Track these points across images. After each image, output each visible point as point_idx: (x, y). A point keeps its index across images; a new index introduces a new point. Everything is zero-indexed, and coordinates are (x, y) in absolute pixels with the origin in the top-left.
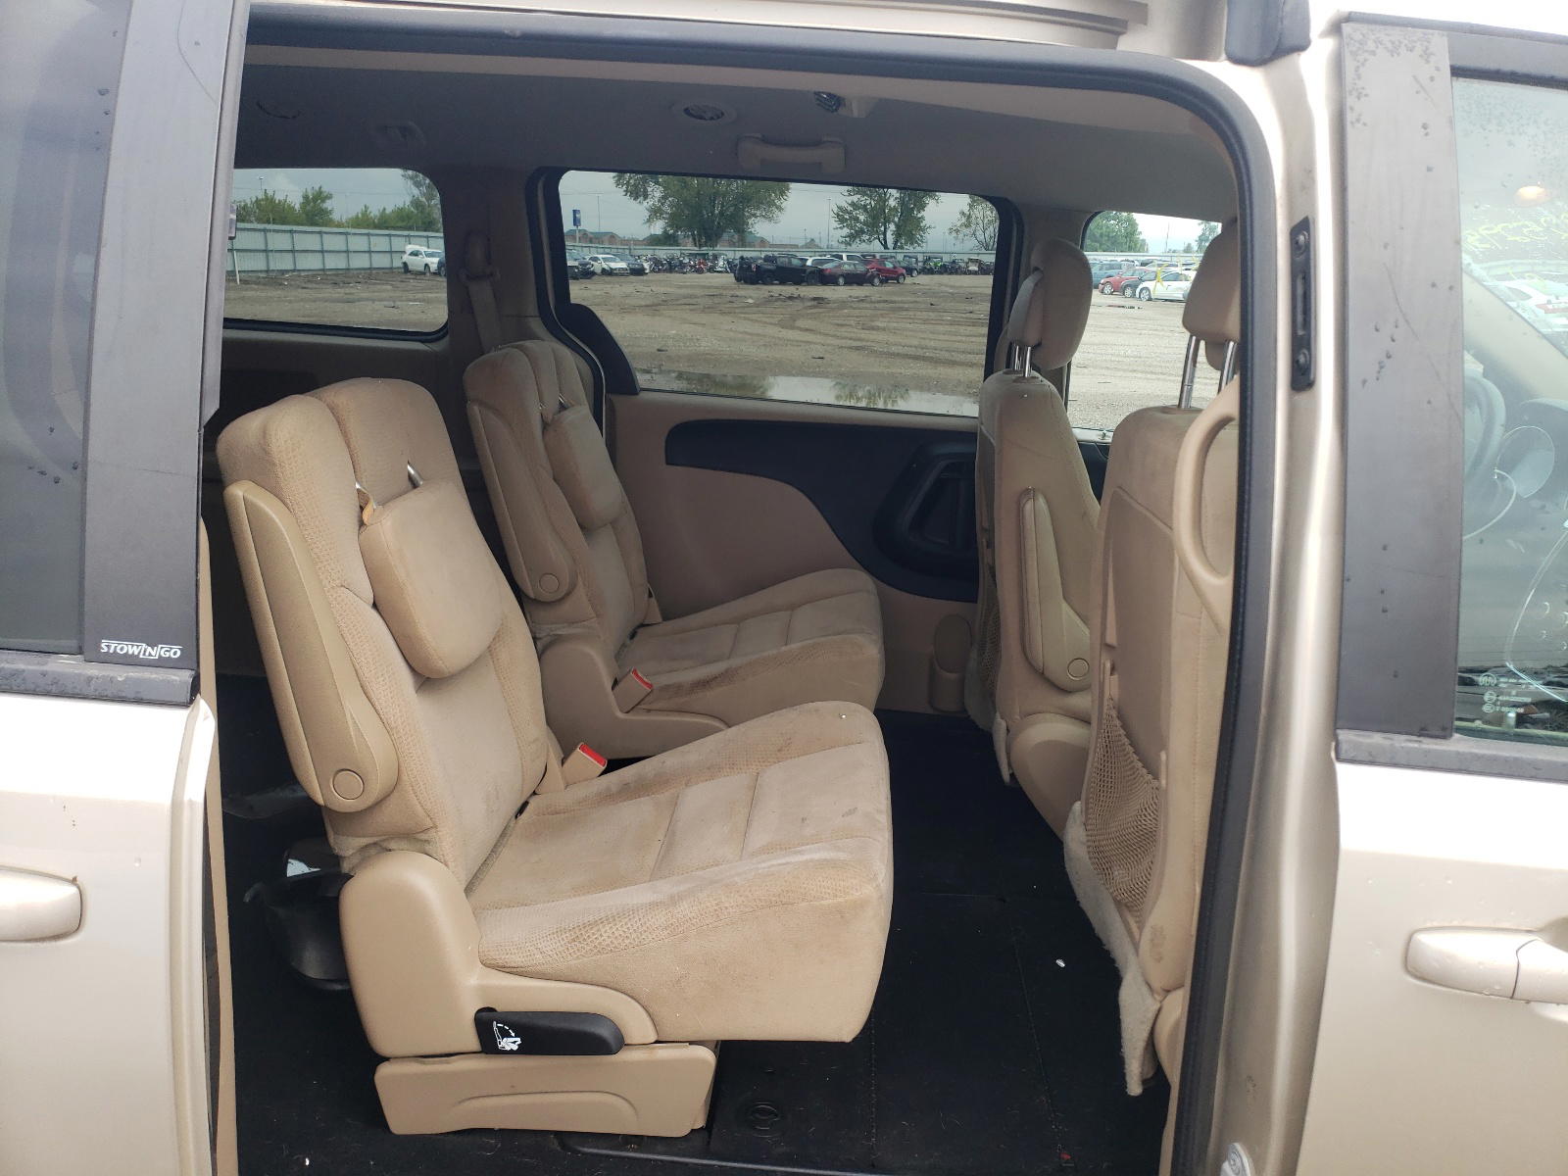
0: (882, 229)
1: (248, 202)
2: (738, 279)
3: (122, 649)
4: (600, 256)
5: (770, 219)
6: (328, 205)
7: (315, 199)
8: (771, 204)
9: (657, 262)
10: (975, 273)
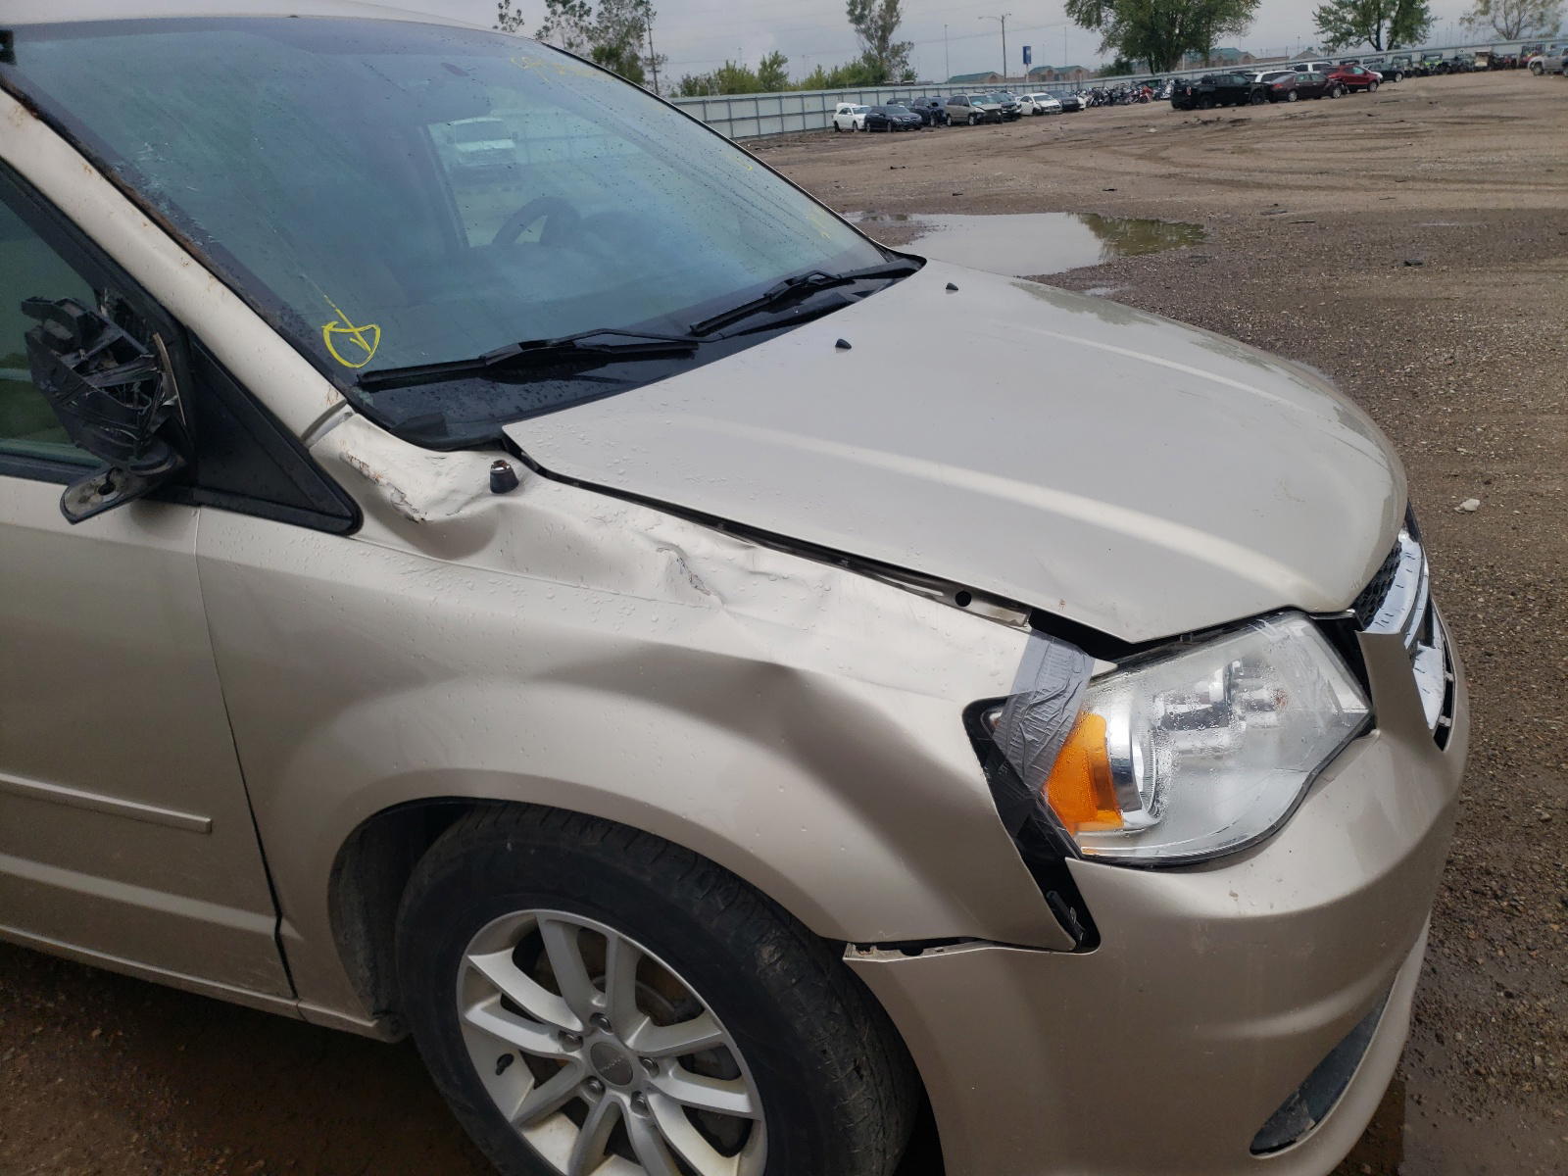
0: (1375, 27)
1: (712, 74)
2: (1174, 106)
4: (1032, 95)
5: (1238, 32)
6: (783, 69)
7: (771, 66)
9: (1097, 95)
10: (1484, 69)
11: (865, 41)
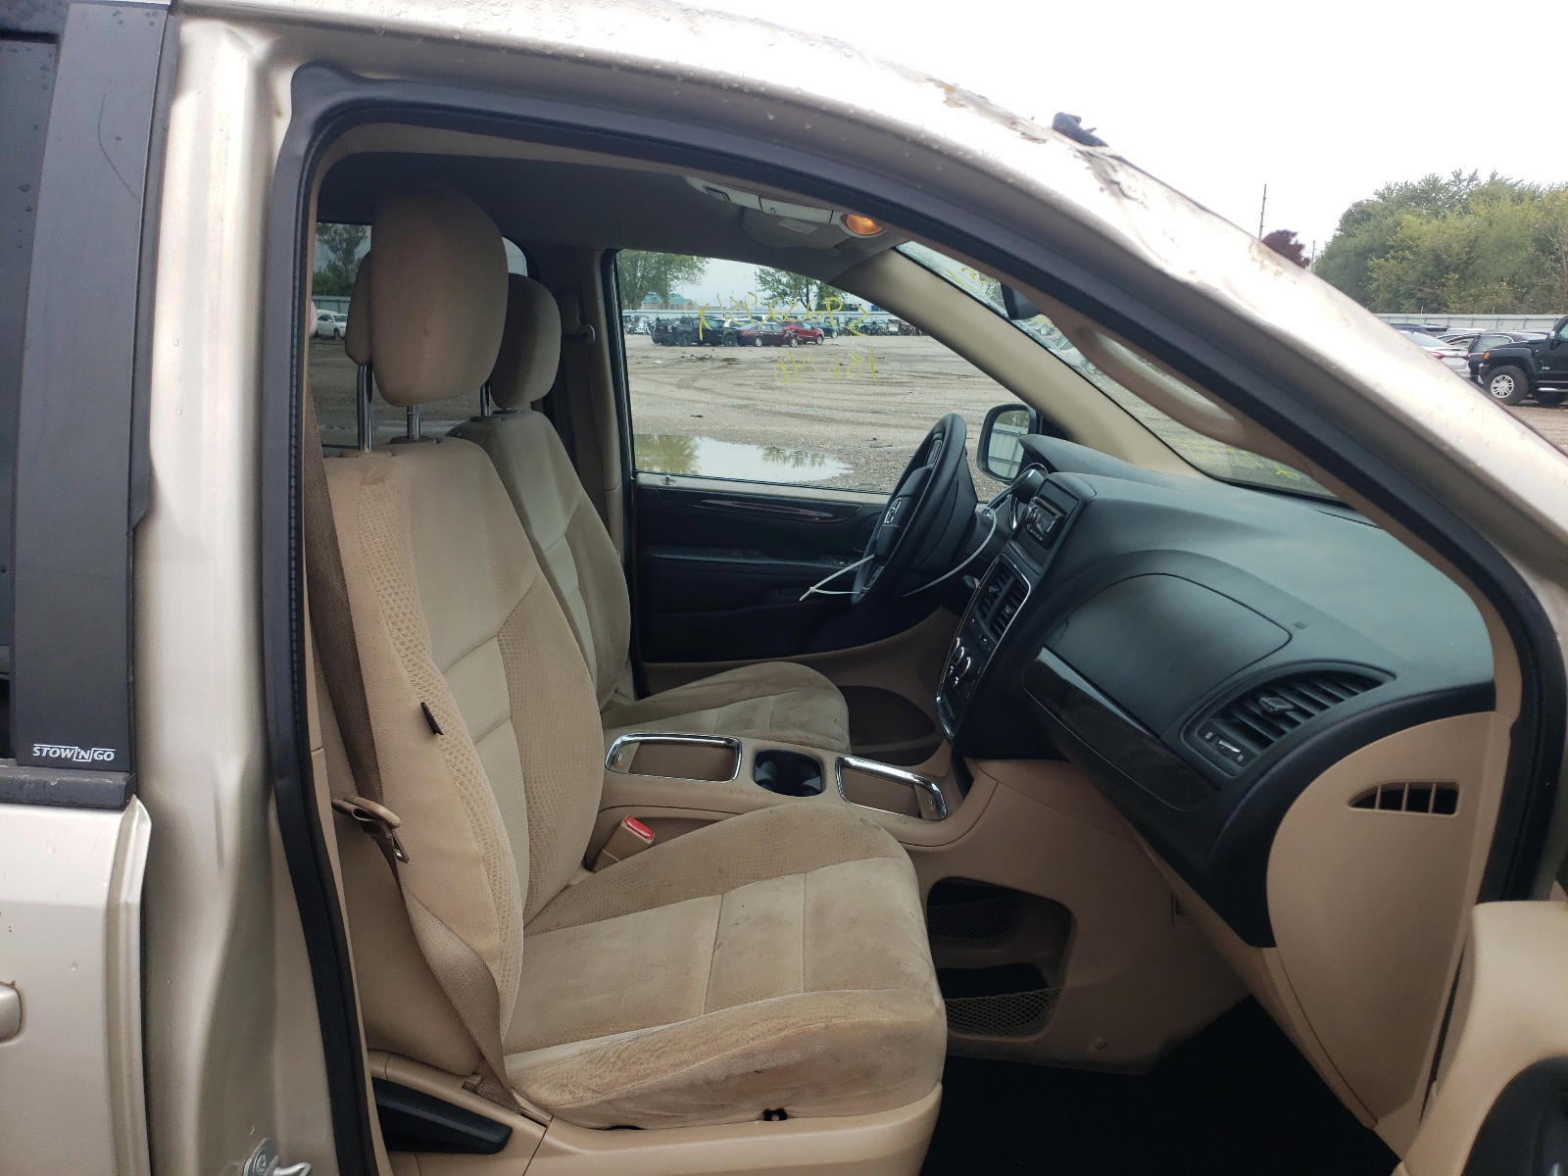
2: (657, 341)
3: (54, 752)
5: (692, 282)
8: (692, 267)
10: (895, 334)
11: (329, 251)
